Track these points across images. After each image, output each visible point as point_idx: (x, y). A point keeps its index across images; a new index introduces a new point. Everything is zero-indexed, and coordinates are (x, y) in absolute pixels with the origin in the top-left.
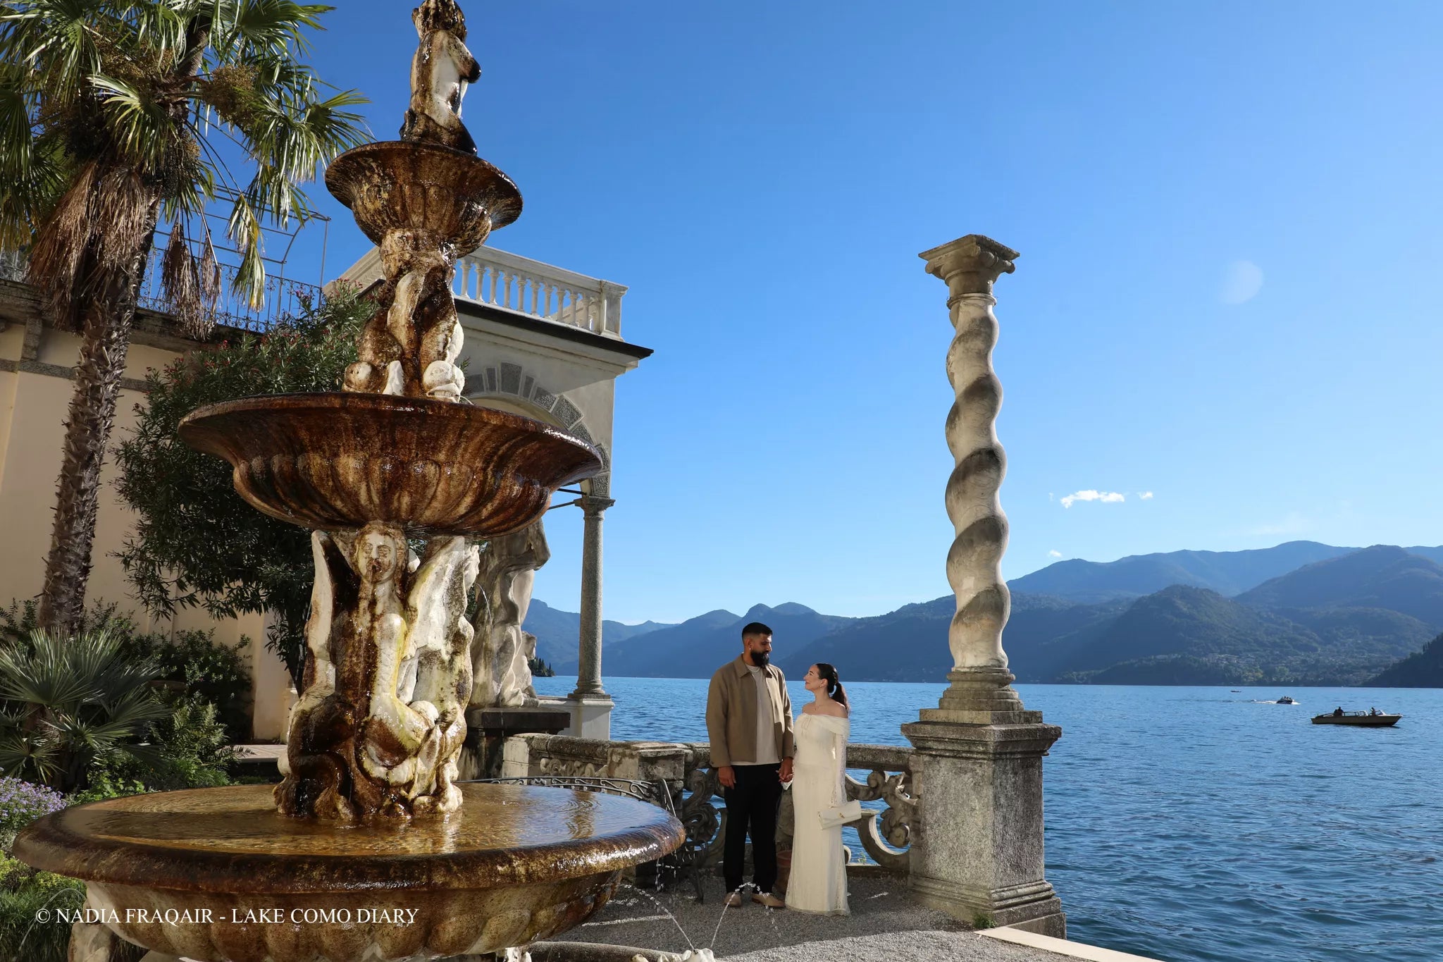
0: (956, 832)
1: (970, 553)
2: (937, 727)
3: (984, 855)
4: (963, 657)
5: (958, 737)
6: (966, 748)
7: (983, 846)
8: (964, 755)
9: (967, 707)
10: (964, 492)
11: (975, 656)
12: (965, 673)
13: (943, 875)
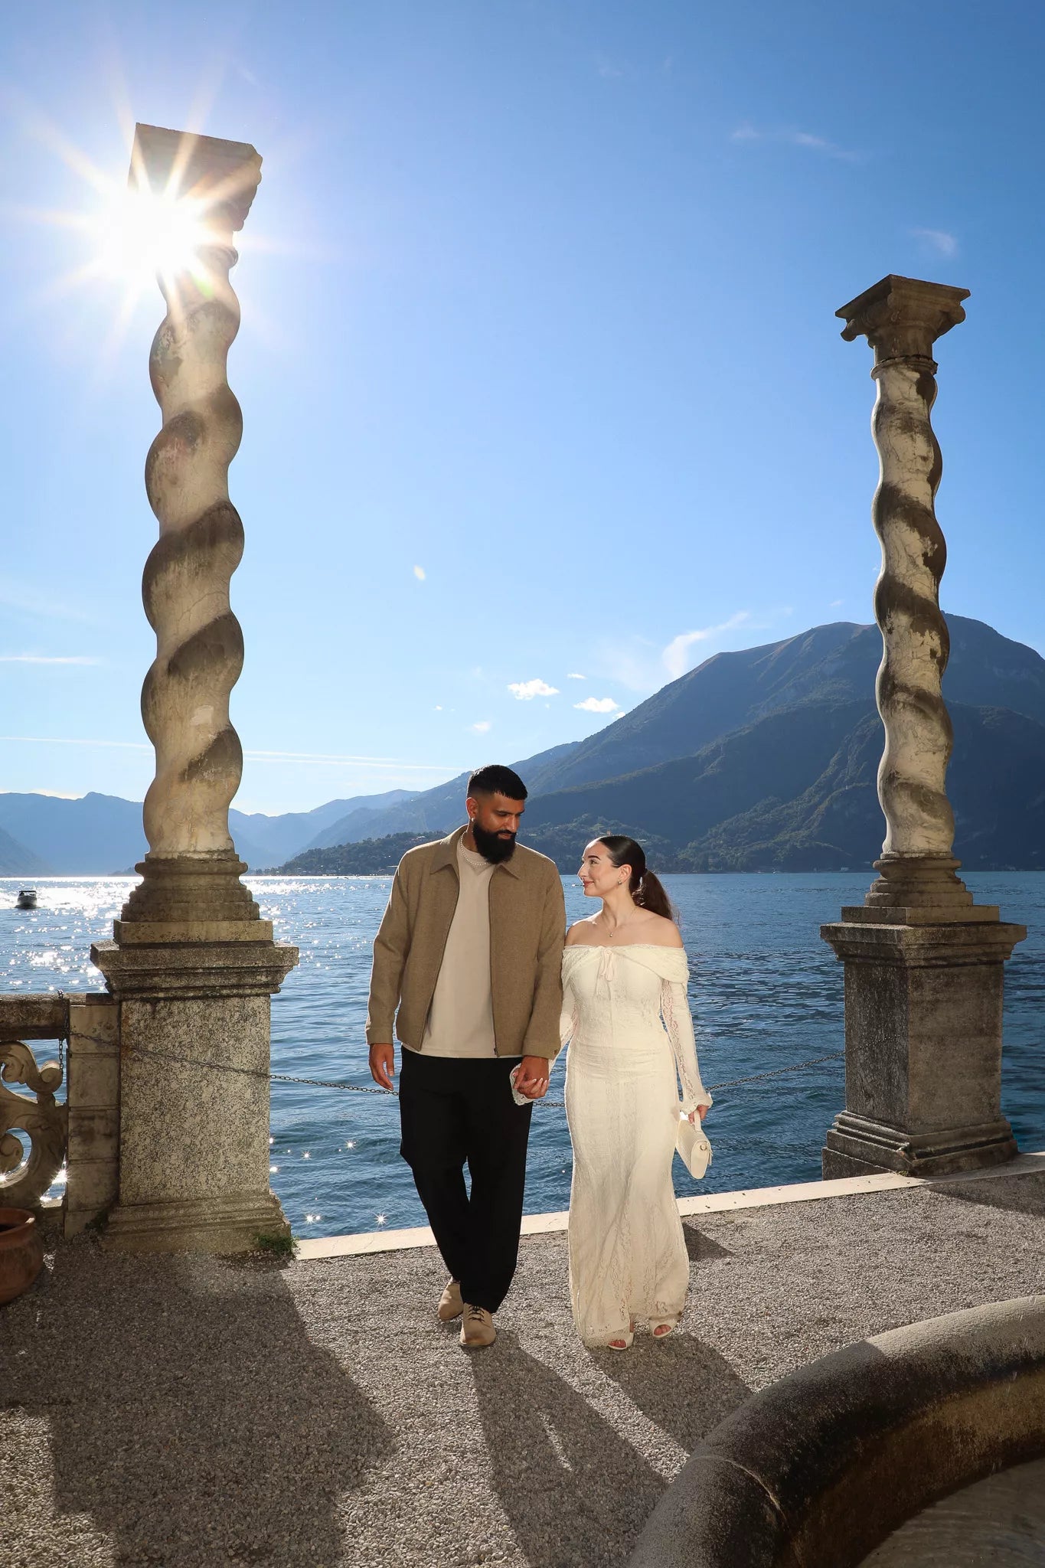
0: (198, 1118)
1: (219, 667)
2: (184, 951)
3: (255, 1144)
4: (192, 835)
5: (229, 963)
6: (234, 981)
7: (253, 1130)
8: (225, 992)
9: (220, 916)
10: (210, 566)
11: (212, 834)
12: (204, 861)
13: (171, 1192)
